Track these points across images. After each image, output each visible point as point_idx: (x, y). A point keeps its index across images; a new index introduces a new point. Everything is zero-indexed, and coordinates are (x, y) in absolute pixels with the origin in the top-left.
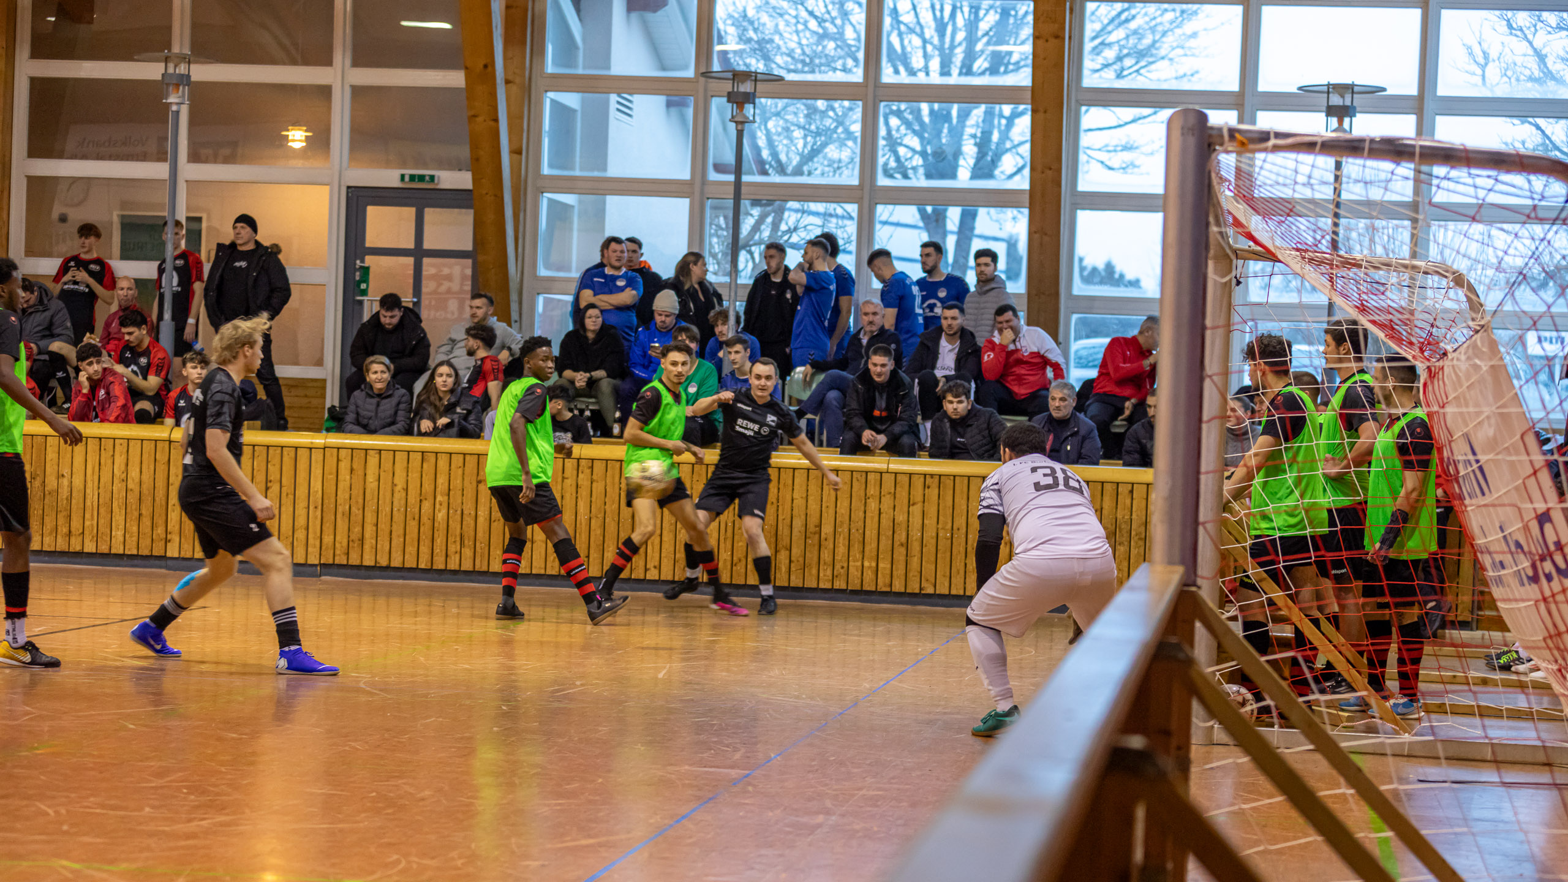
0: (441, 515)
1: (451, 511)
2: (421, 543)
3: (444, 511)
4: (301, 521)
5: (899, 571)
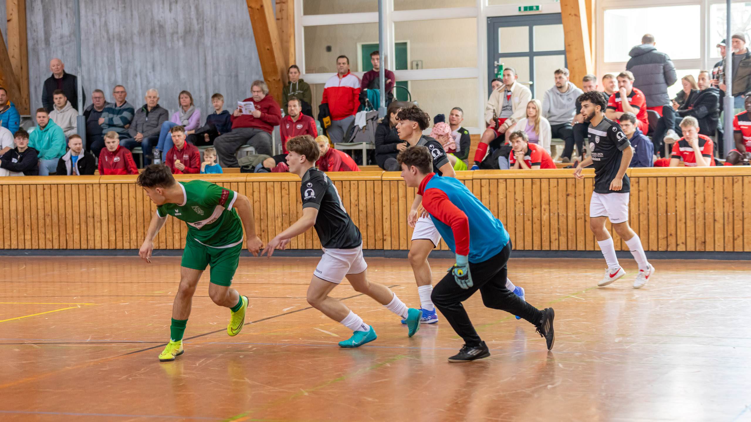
0: (545, 217)
1: (551, 214)
2: (534, 235)
3: (547, 214)
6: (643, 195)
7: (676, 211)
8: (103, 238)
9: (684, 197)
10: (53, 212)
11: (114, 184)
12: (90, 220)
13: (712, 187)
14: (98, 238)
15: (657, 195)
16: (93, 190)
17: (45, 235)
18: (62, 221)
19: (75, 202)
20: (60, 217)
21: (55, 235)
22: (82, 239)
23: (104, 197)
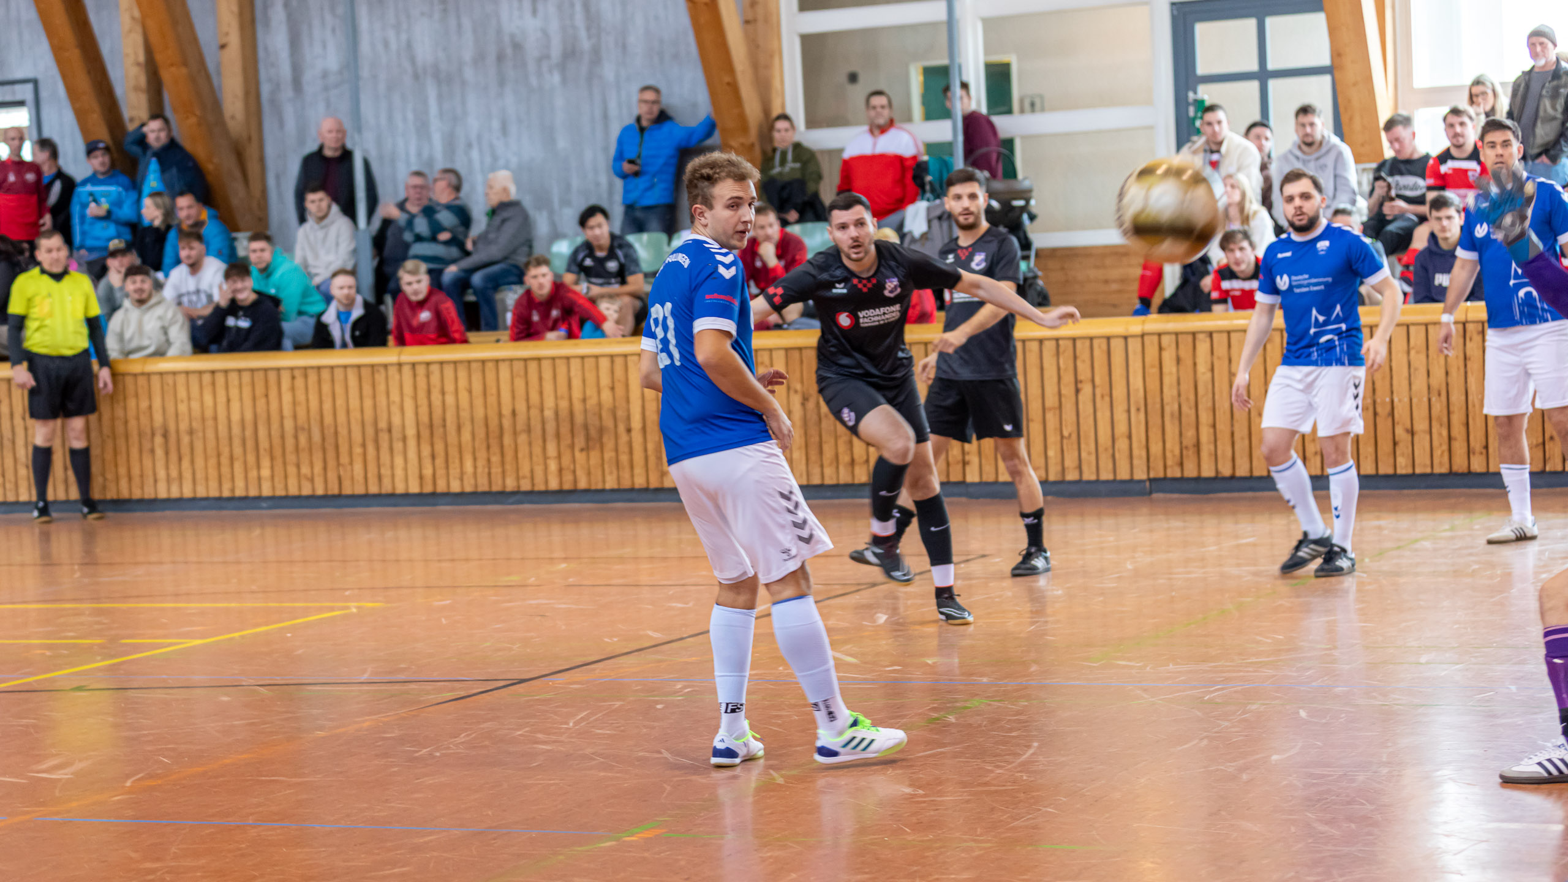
4: (1121, 428)
8: (410, 472)
10: (313, 422)
11: (428, 364)
12: (384, 437)
14: (399, 472)
16: (387, 378)
17: (298, 466)
18: (330, 440)
19: (354, 403)
20: (326, 432)
21: (318, 468)
22: (370, 475)
23: (408, 389)
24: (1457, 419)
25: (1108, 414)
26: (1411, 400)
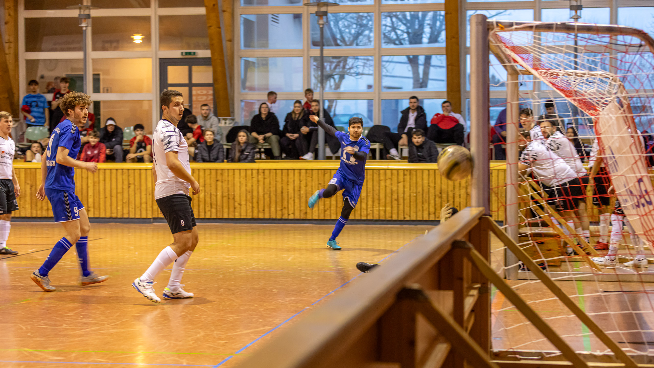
5: (395, 211)
6: (267, 181)
7: (288, 192)
9: (293, 183)
13: (311, 176)
15: (276, 181)
24: (255, 200)
25: (139, 195)
26: (240, 194)
